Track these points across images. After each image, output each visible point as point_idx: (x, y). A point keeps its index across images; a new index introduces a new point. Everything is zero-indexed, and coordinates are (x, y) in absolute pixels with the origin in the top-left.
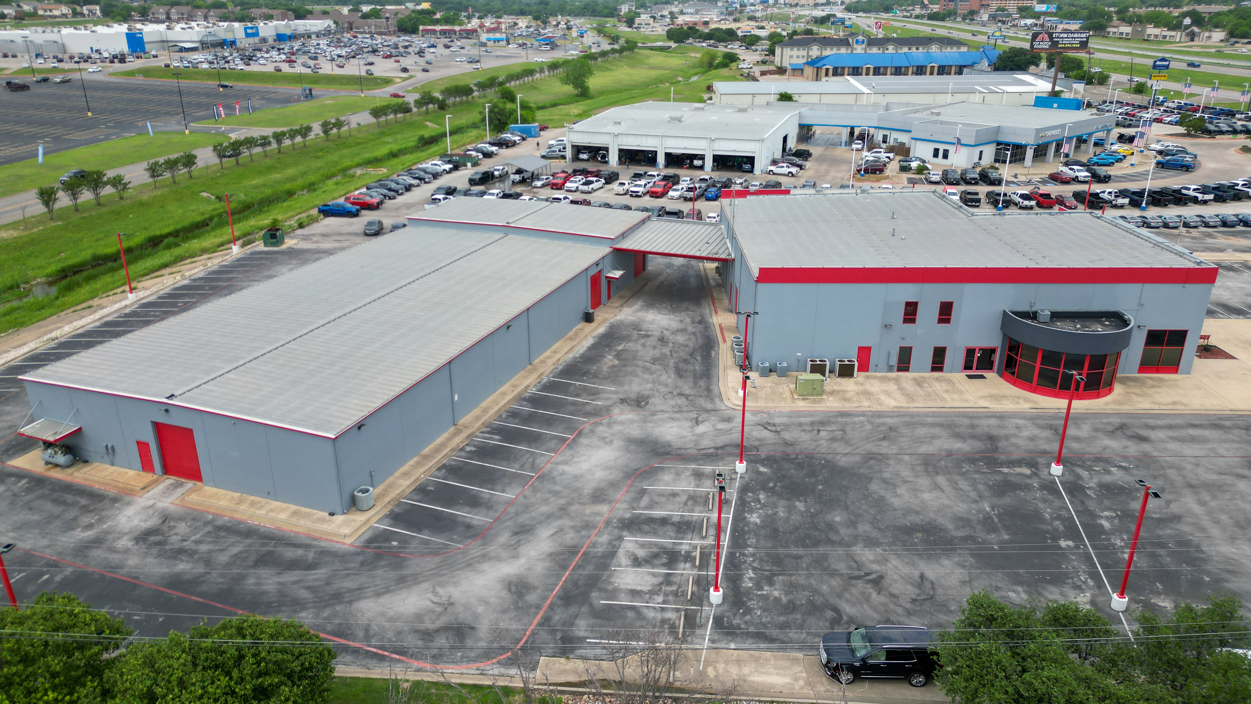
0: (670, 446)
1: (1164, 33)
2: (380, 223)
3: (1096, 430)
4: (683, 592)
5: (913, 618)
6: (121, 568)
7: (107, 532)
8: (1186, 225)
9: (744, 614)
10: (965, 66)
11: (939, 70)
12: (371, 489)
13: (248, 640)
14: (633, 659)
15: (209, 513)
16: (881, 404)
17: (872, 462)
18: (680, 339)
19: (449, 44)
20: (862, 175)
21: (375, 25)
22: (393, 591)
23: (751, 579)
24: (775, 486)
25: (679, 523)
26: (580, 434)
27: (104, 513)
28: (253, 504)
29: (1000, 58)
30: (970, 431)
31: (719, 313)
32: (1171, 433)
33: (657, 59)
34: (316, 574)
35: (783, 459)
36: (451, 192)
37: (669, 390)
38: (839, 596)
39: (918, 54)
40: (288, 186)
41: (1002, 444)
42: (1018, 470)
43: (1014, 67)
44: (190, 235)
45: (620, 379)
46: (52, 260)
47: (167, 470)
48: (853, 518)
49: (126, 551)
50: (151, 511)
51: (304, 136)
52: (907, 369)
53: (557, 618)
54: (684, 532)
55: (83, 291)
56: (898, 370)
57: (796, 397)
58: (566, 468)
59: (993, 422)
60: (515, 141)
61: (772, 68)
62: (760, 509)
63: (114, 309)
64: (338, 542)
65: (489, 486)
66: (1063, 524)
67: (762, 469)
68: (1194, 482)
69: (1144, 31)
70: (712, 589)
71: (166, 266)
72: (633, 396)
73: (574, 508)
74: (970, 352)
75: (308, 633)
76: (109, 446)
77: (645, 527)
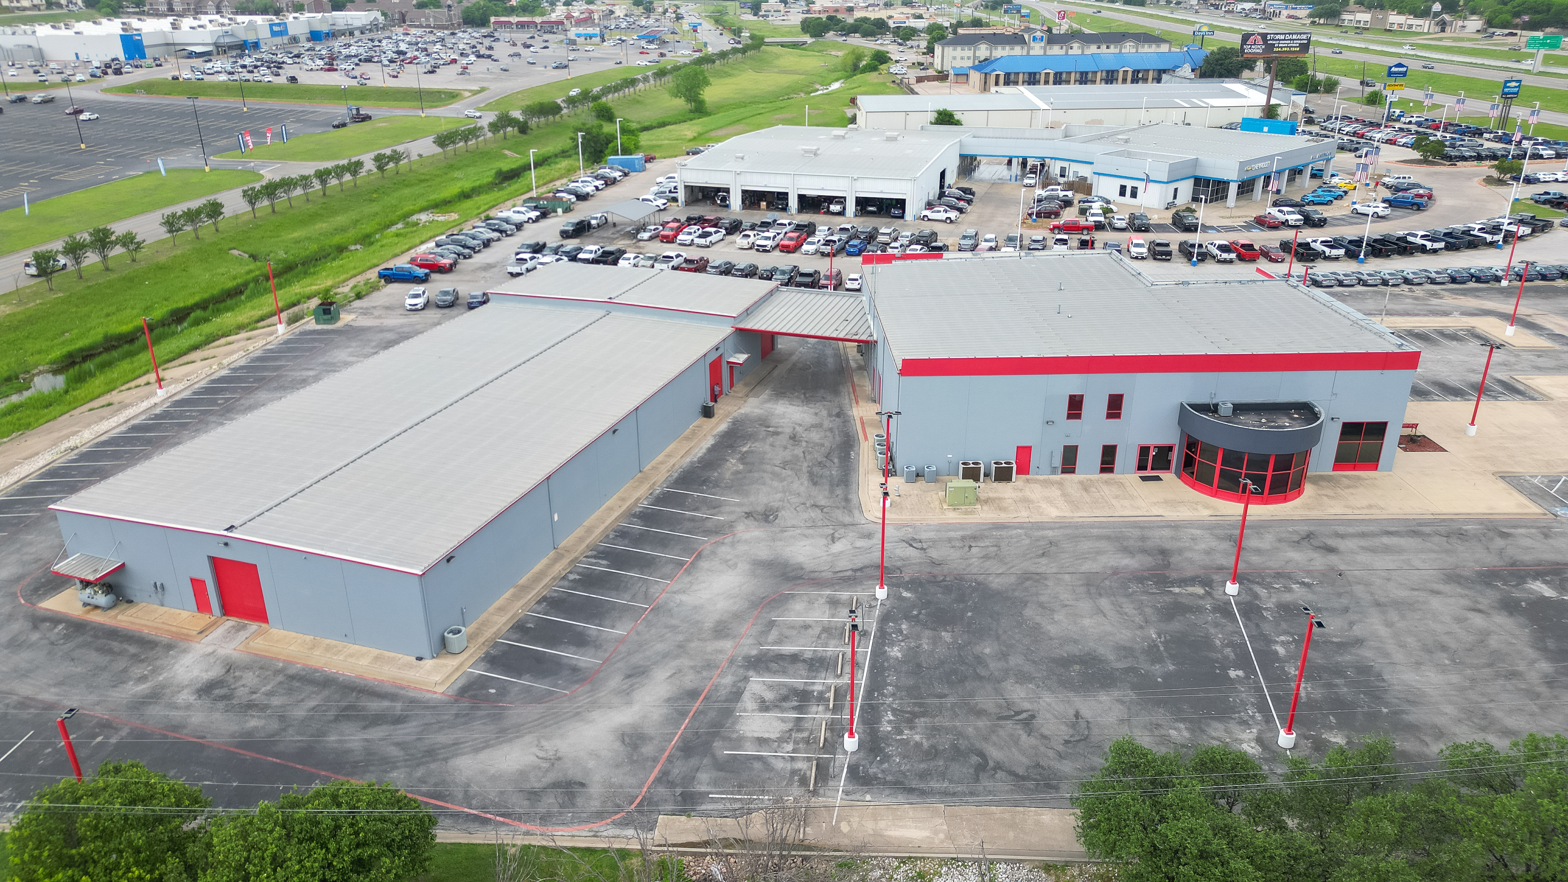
0: (802, 569)
1: (1410, 22)
2: (456, 294)
3: (1280, 540)
4: (815, 738)
5: (1065, 762)
6: (184, 727)
7: (163, 686)
8: (1407, 281)
9: (881, 762)
10: (1164, 71)
11: (1133, 76)
12: (463, 629)
13: (344, 809)
14: (758, 818)
15: (279, 660)
16: (1041, 514)
17: (1028, 583)
18: (815, 436)
19: (529, 42)
20: (1035, 221)
21: (434, 17)
22: (492, 746)
23: (890, 722)
24: (920, 613)
25: (812, 659)
26: (699, 556)
27: (158, 663)
28: (328, 648)
29: (1207, 60)
30: (1140, 544)
31: (860, 403)
32: (1363, 542)
33: (790, 59)
34: (405, 728)
35: (929, 582)
36: (538, 249)
37: (802, 501)
38: (986, 739)
39: (1107, 54)
40: (337, 240)
41: (1174, 559)
42: (1190, 589)
43: (1224, 72)
44: (222, 305)
45: (745, 488)
46: (55, 341)
47: (227, 610)
48: (1004, 649)
49: (188, 707)
50: (212, 660)
51: (354, 173)
52: (1072, 471)
53: (676, 771)
54: (817, 671)
55: (97, 382)
56: (1063, 472)
57: (945, 507)
58: (684, 598)
59: (1166, 533)
60: (615, 178)
61: (931, 72)
62: (902, 641)
63: (142, 409)
64: (428, 691)
65: (597, 621)
66: (1234, 651)
67: (906, 594)
68: (1383, 600)
69: (1385, 19)
70: (846, 735)
71: (195, 348)
72: (760, 509)
73: (693, 645)
74: (1144, 451)
75: (406, 797)
76: (158, 585)
77: (774, 666)
